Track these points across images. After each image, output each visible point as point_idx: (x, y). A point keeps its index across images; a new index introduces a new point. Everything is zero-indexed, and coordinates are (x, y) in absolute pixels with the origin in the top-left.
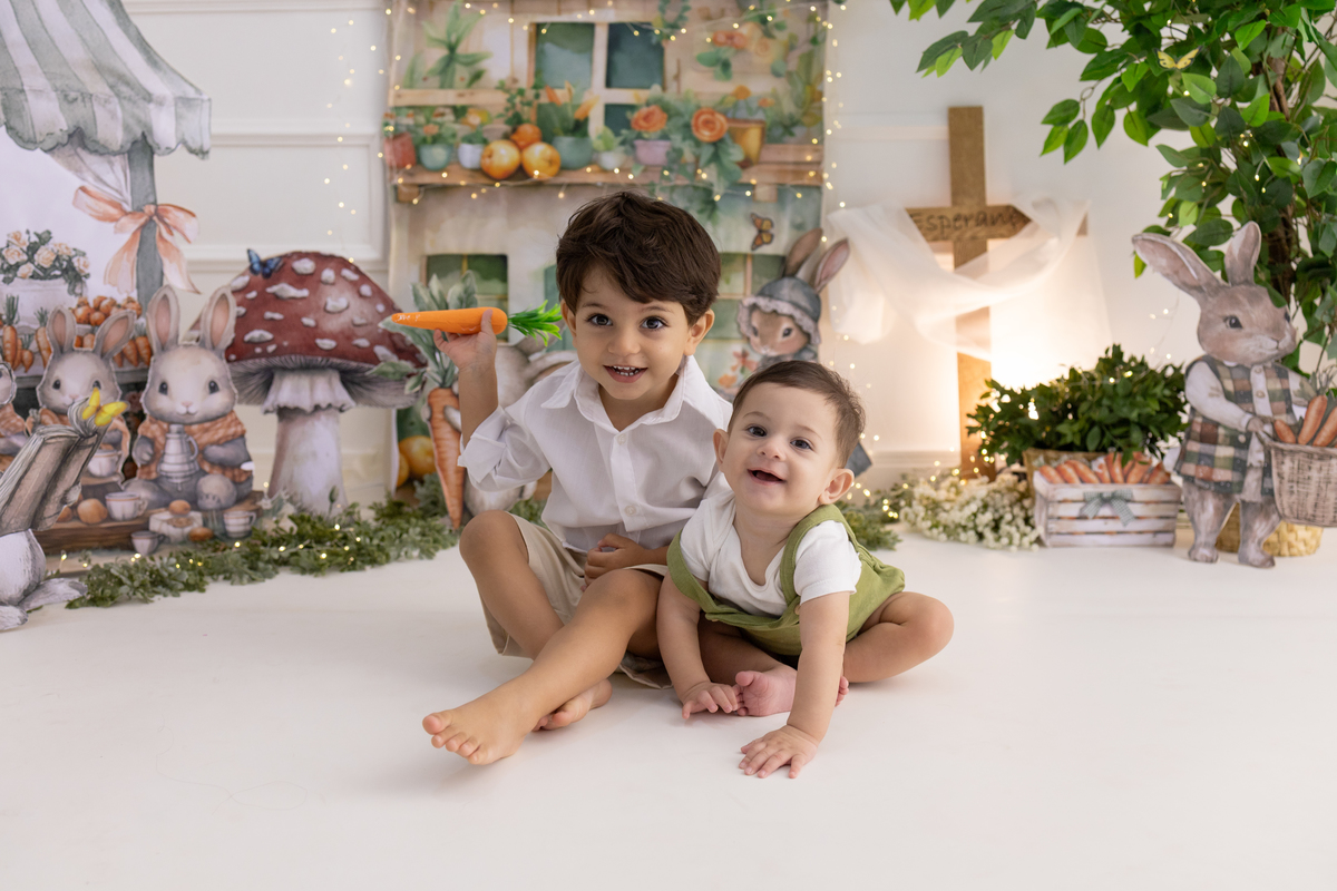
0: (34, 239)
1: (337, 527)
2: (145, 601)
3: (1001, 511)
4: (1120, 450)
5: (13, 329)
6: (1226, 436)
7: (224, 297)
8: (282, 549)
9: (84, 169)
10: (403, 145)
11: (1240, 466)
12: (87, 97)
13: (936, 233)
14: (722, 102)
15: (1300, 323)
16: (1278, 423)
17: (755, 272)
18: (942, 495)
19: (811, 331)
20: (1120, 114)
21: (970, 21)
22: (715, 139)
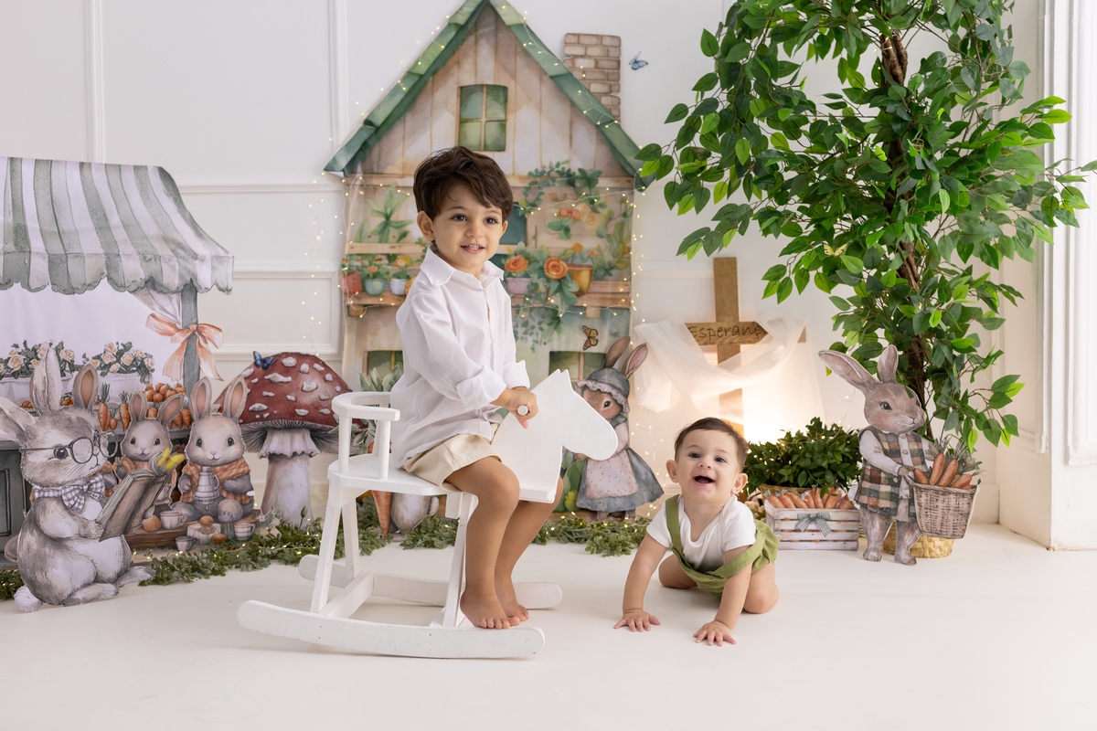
0: (121, 347)
1: (308, 534)
2: (189, 581)
4: (819, 486)
5: (105, 405)
6: (886, 478)
7: (240, 384)
8: (273, 548)
9: (154, 302)
10: (354, 279)
11: (895, 498)
12: (157, 258)
13: (706, 339)
14: (564, 254)
15: (931, 407)
17: (585, 364)
19: (623, 404)
20: (812, 274)
21: (713, 220)
22: (559, 277)
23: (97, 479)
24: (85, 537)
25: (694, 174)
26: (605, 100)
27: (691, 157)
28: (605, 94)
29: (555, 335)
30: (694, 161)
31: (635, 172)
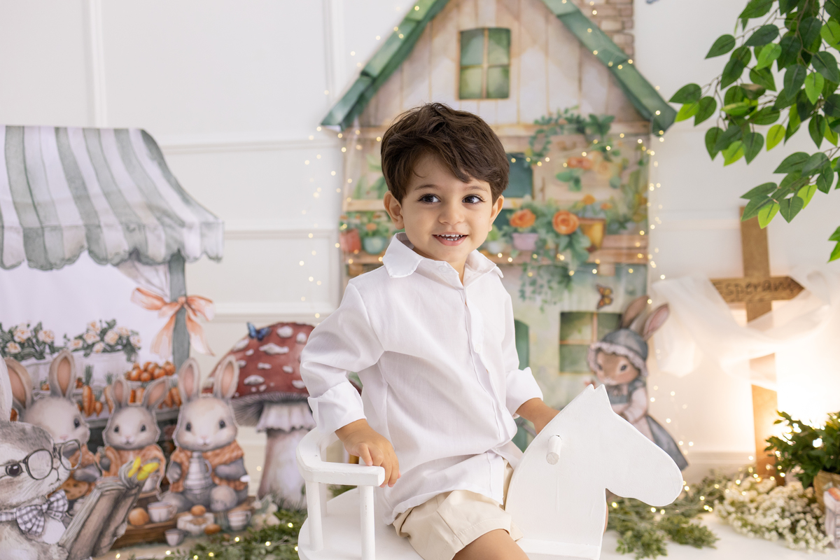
0: (105, 326)
5: (90, 389)
7: (230, 364)
8: (268, 544)
9: (139, 275)
10: (353, 237)
12: (141, 227)
13: (733, 296)
14: (574, 206)
17: (599, 324)
18: (745, 495)
19: (641, 367)
21: (777, 172)
22: (569, 232)
23: (58, 496)
25: (740, 117)
26: (618, 39)
27: (740, 95)
28: (618, 32)
29: (566, 294)
30: (742, 100)
31: (651, 114)
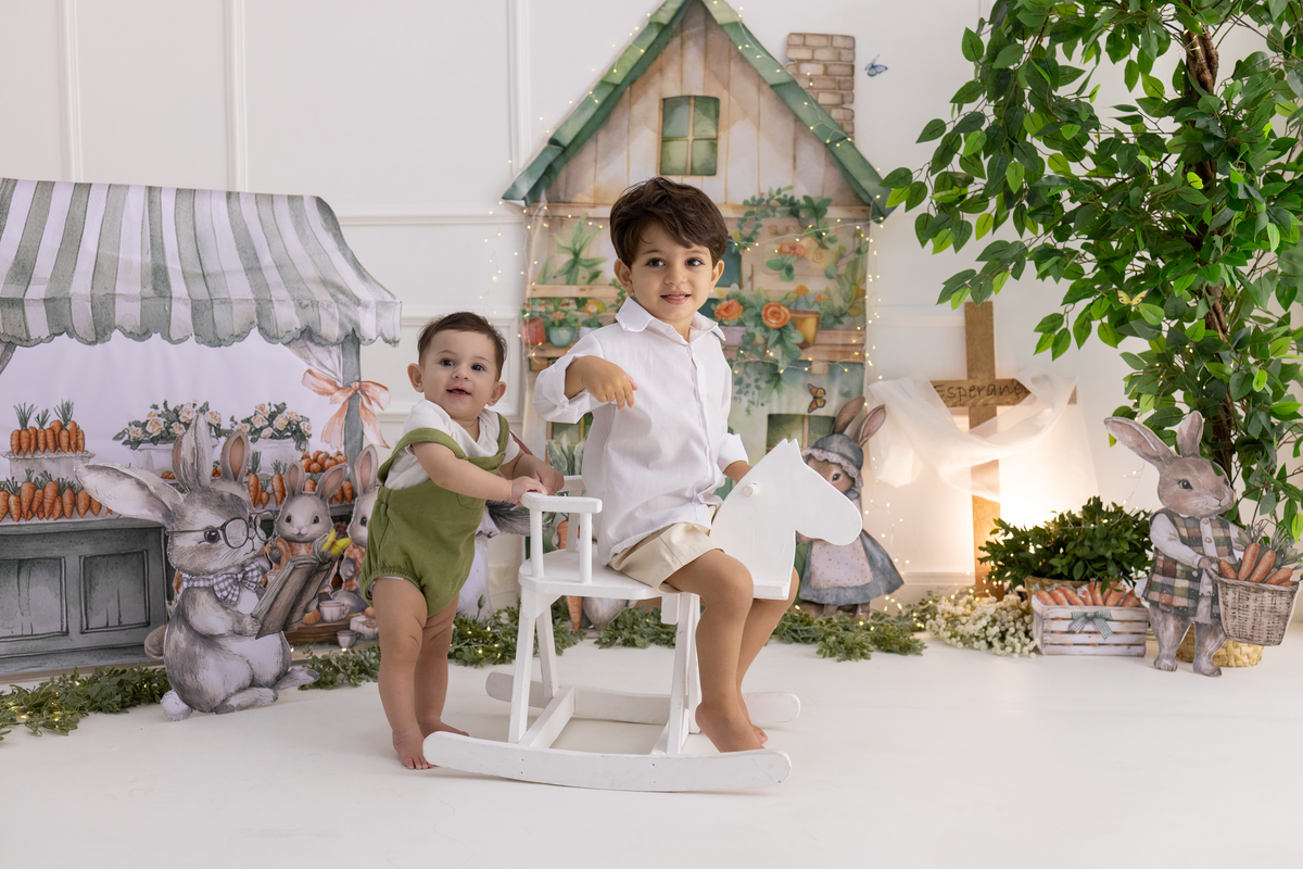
0: (274, 409)
1: (489, 629)
2: (356, 685)
3: (1007, 625)
4: (1100, 579)
5: (256, 476)
6: (1182, 571)
9: (311, 356)
10: (536, 327)
11: (1194, 595)
12: (315, 304)
13: (955, 400)
14: (786, 298)
15: (1240, 485)
16: (1222, 563)
17: (811, 429)
18: (959, 610)
19: (855, 476)
20: (1095, 324)
21: (978, 260)
22: (780, 326)
23: (252, 566)
24: (240, 634)
25: (951, 205)
26: (836, 114)
27: (949, 183)
28: (836, 106)
29: (775, 394)
30: (952, 189)
31: (871, 199)
